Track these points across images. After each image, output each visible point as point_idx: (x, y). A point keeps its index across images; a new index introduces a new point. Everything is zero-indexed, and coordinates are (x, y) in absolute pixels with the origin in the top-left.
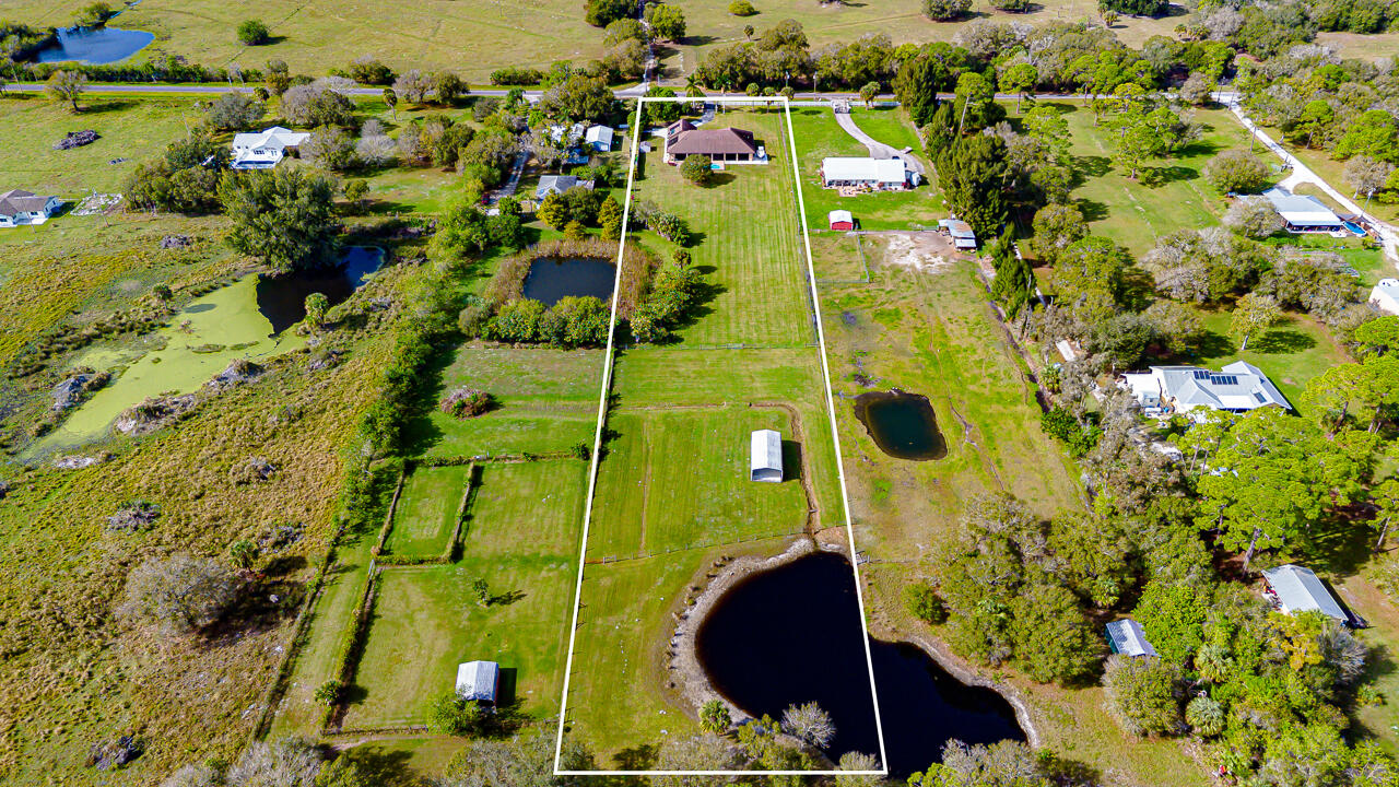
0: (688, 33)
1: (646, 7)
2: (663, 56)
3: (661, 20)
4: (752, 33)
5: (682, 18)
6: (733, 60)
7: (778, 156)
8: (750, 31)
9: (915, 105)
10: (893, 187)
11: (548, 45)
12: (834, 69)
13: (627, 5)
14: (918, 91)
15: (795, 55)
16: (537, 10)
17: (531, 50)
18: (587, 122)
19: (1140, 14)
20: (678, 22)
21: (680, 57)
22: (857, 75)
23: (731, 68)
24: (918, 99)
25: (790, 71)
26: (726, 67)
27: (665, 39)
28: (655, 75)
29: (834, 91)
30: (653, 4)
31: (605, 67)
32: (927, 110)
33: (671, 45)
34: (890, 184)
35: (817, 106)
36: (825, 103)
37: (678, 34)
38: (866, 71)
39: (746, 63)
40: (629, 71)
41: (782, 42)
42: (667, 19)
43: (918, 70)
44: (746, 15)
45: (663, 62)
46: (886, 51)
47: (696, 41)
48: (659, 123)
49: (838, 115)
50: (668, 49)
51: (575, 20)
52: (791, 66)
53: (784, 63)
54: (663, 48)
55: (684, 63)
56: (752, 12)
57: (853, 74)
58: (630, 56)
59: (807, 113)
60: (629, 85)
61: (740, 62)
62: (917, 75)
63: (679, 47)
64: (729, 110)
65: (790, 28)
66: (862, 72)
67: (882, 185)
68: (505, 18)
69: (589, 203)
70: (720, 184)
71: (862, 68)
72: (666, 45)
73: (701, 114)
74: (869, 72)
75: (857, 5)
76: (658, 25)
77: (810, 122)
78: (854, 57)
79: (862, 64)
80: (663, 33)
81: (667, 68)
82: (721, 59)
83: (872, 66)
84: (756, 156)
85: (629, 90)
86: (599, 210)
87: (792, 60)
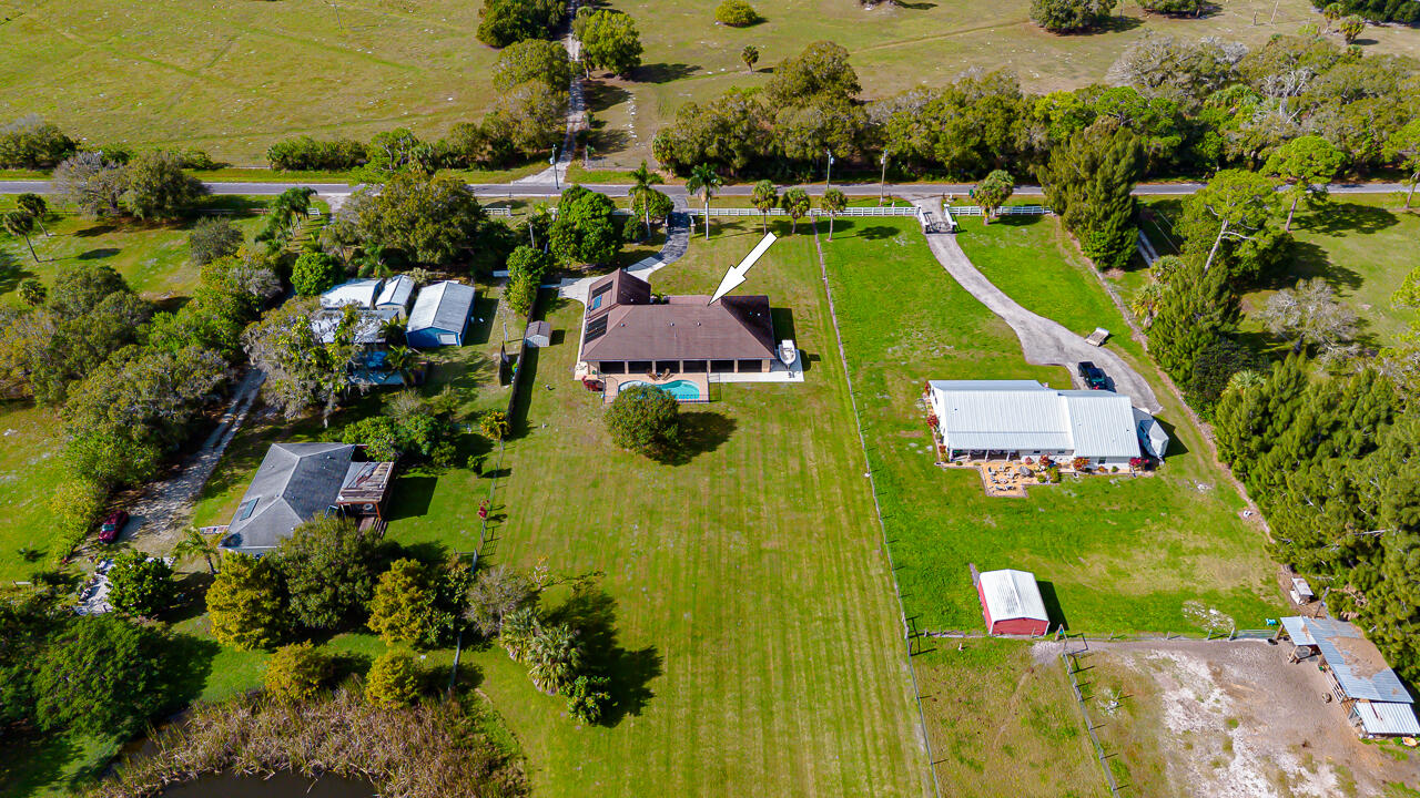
0: (646, 60)
1: (579, 15)
2: (603, 105)
3: (596, 39)
4: (755, 60)
5: (635, 34)
6: (724, 127)
7: (825, 354)
8: (752, 56)
9: (1097, 227)
10: (1109, 466)
11: (404, 82)
12: (917, 142)
13: (547, 11)
14: (1107, 200)
15: (843, 116)
16: (406, 17)
17: (369, 94)
18: (420, 274)
19: (1389, 19)
20: (628, 40)
21: (629, 107)
22: (964, 154)
23: (721, 143)
24: (1106, 216)
25: (832, 147)
26: (711, 140)
27: (606, 70)
28: (581, 146)
29: (914, 180)
30: (589, 9)
31: (483, 135)
32: (1123, 239)
33: (616, 82)
34: (1102, 461)
35: (890, 217)
36: (903, 211)
37: (627, 61)
38: (981, 148)
39: (748, 133)
40: (530, 142)
41: (812, 87)
42: (606, 37)
43: (1109, 158)
44: (743, 25)
45: (598, 116)
46: (1019, 106)
47: (661, 74)
48: (575, 265)
49: (933, 238)
50: (613, 88)
51: (462, 35)
52: (834, 138)
53: (822, 132)
54: (602, 88)
55: (637, 120)
56: (753, 20)
57: (956, 152)
58: (532, 113)
59: (870, 233)
60: (531, 167)
61: (738, 131)
62: (1106, 168)
63: (629, 87)
64: (717, 228)
65: (827, 58)
66: (974, 148)
67: (1083, 464)
68: (347, 31)
69: (345, 580)
70: (698, 449)
71: (974, 140)
72: (609, 82)
73: (662, 239)
74: (987, 147)
75: (920, 6)
76: (592, 49)
77: (879, 257)
78: (957, 120)
79: (974, 131)
80: (603, 61)
81: (606, 129)
82: (703, 123)
83: (993, 136)
84: (777, 363)
85: (530, 180)
86: (372, 595)
87: (838, 126)
